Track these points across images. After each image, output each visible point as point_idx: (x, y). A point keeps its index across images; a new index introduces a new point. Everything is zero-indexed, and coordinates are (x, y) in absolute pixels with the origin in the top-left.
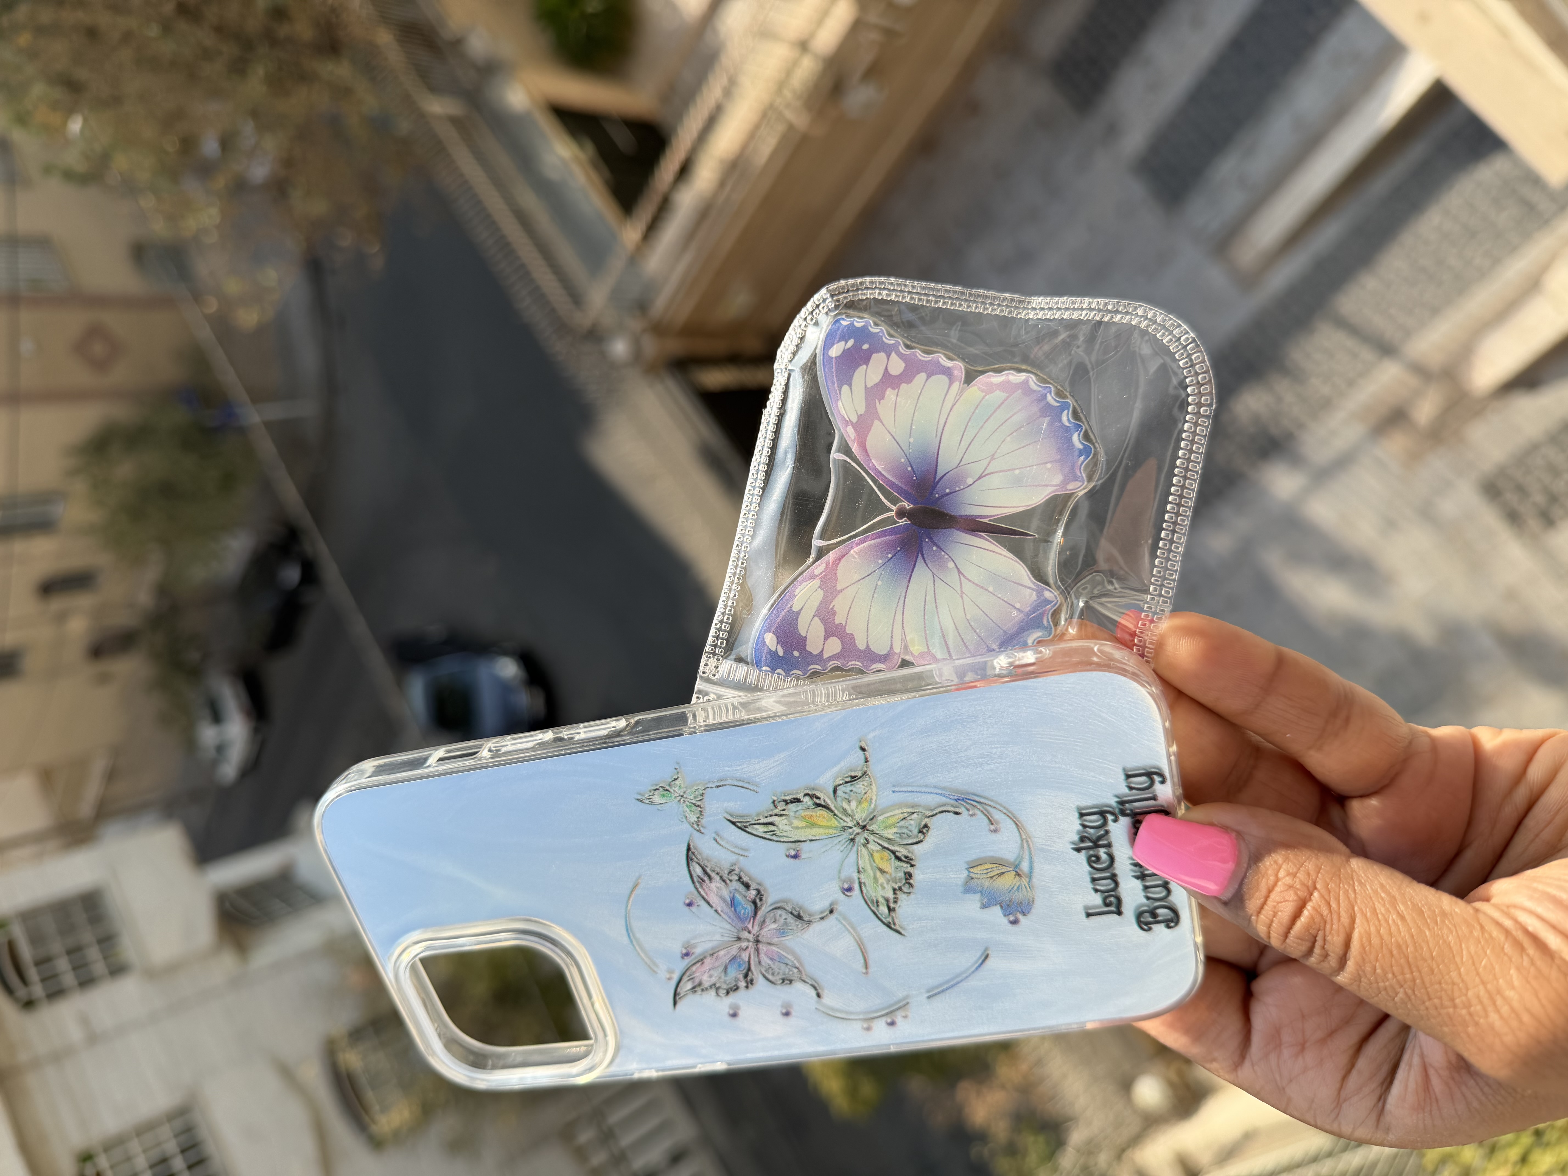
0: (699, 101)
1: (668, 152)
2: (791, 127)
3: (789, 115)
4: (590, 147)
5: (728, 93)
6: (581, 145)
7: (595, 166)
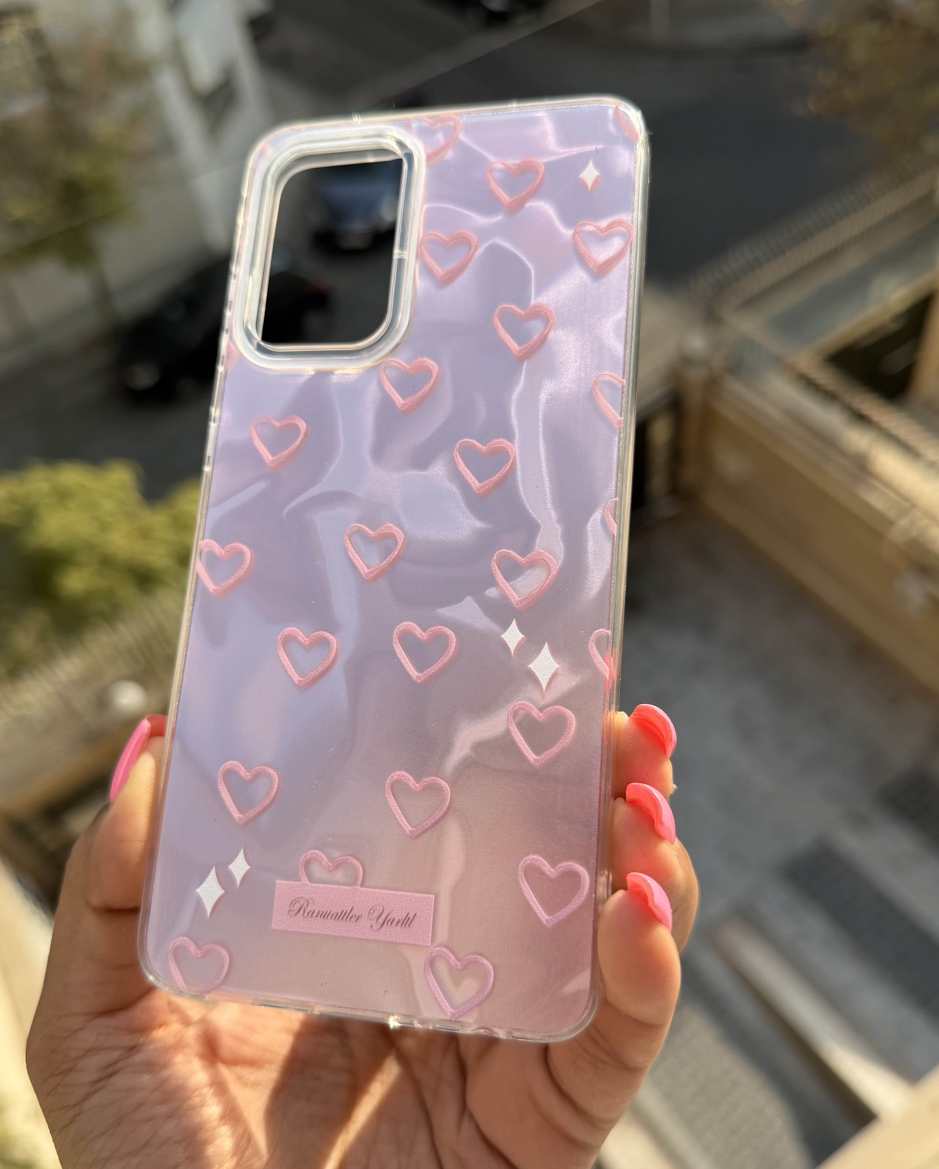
1: (881, 402)
3: (904, 523)
6: (897, 318)
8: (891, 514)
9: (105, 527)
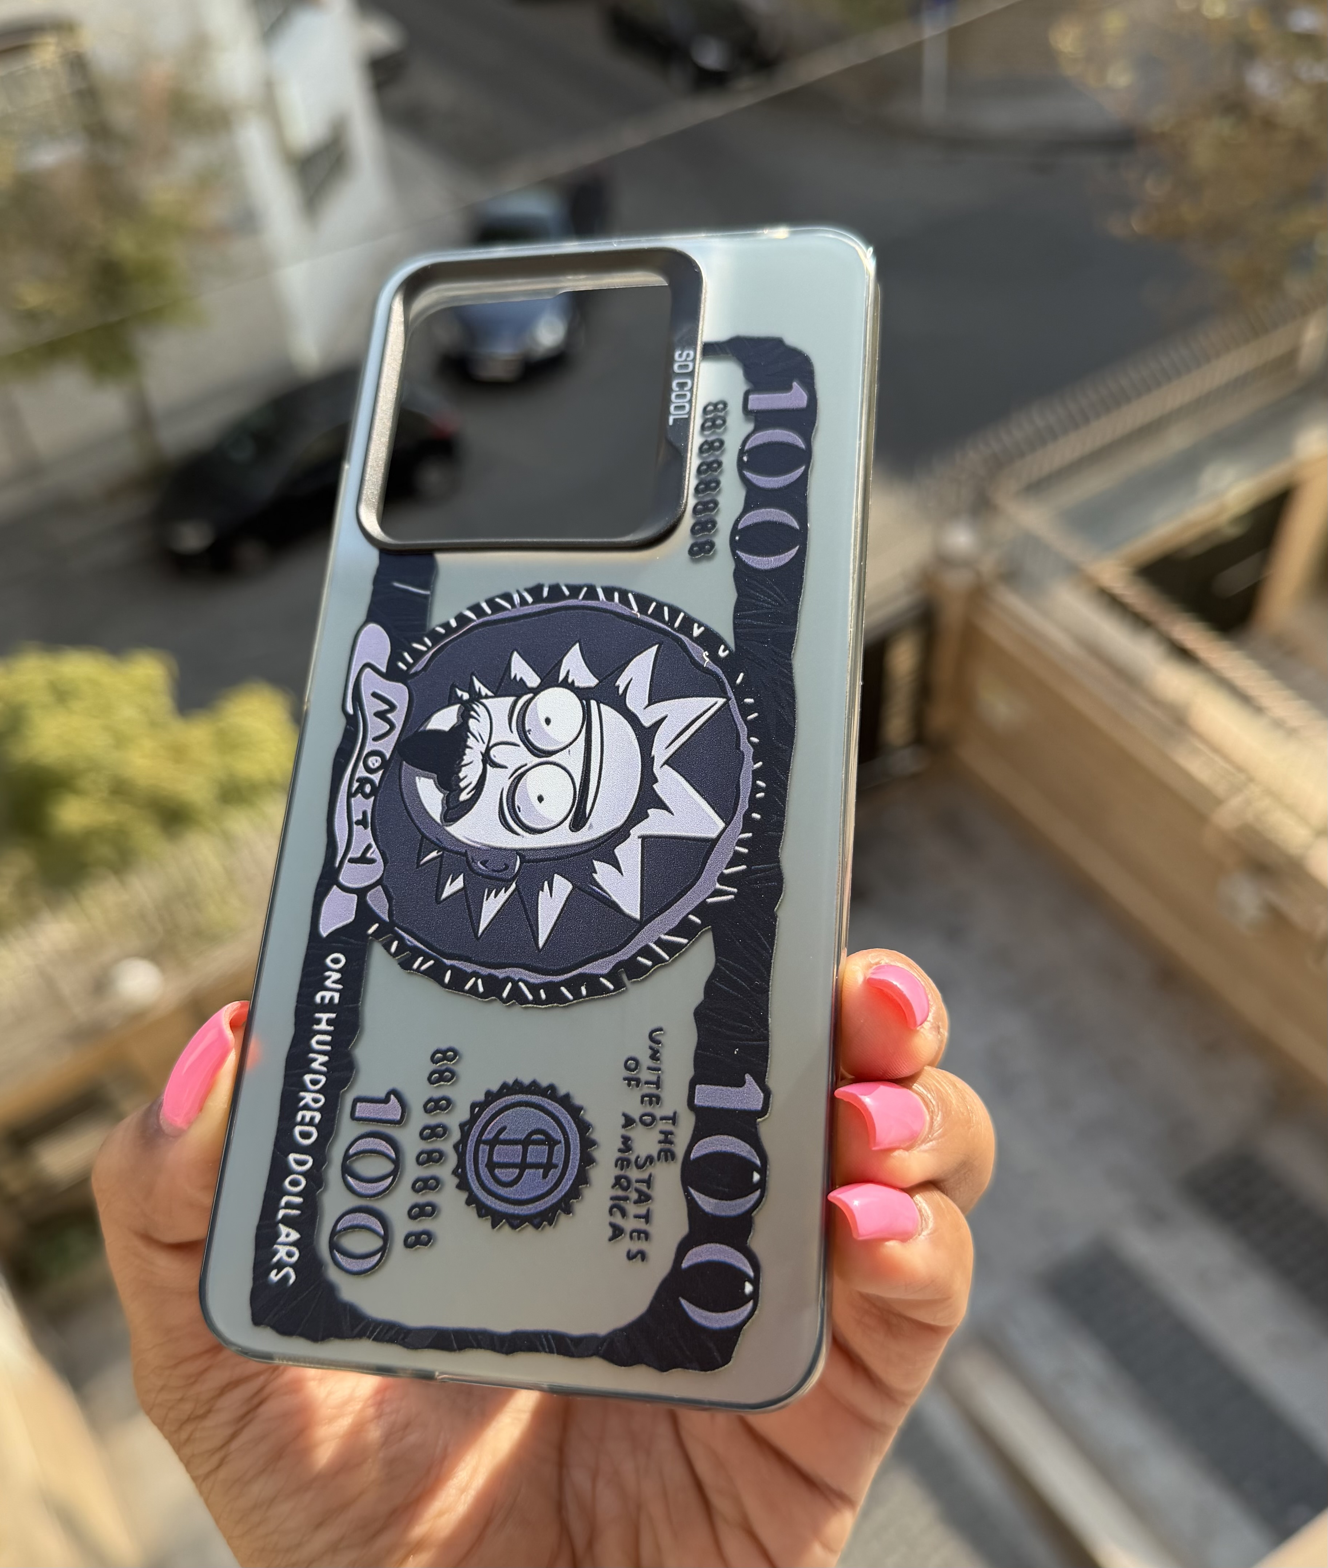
0: (1274, 683)
1: (1211, 634)
2: (1218, 802)
3: (1235, 802)
4: (1233, 532)
5: (1278, 724)
6: (1238, 520)
7: (1205, 537)
8: (1220, 789)
9: (121, 741)
